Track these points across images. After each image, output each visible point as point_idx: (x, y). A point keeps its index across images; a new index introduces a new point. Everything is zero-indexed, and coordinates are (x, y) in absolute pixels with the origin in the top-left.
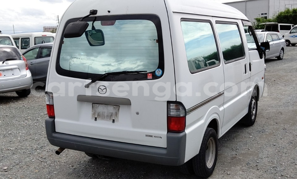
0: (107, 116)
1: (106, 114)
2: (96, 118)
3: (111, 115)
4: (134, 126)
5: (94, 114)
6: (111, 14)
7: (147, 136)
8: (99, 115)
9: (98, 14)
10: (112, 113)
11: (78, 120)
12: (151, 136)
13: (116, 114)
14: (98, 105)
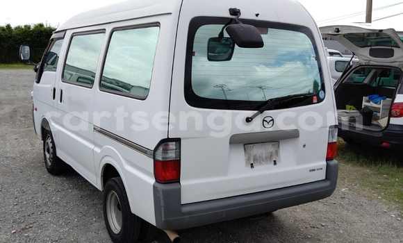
0: (266, 158)
1: (264, 156)
2: (252, 164)
3: (271, 156)
4: (298, 163)
5: (248, 159)
6: (259, 18)
7: (310, 171)
8: (255, 159)
9: (242, 16)
10: (272, 153)
11: (225, 174)
12: (314, 170)
13: (277, 153)
14: (252, 145)
